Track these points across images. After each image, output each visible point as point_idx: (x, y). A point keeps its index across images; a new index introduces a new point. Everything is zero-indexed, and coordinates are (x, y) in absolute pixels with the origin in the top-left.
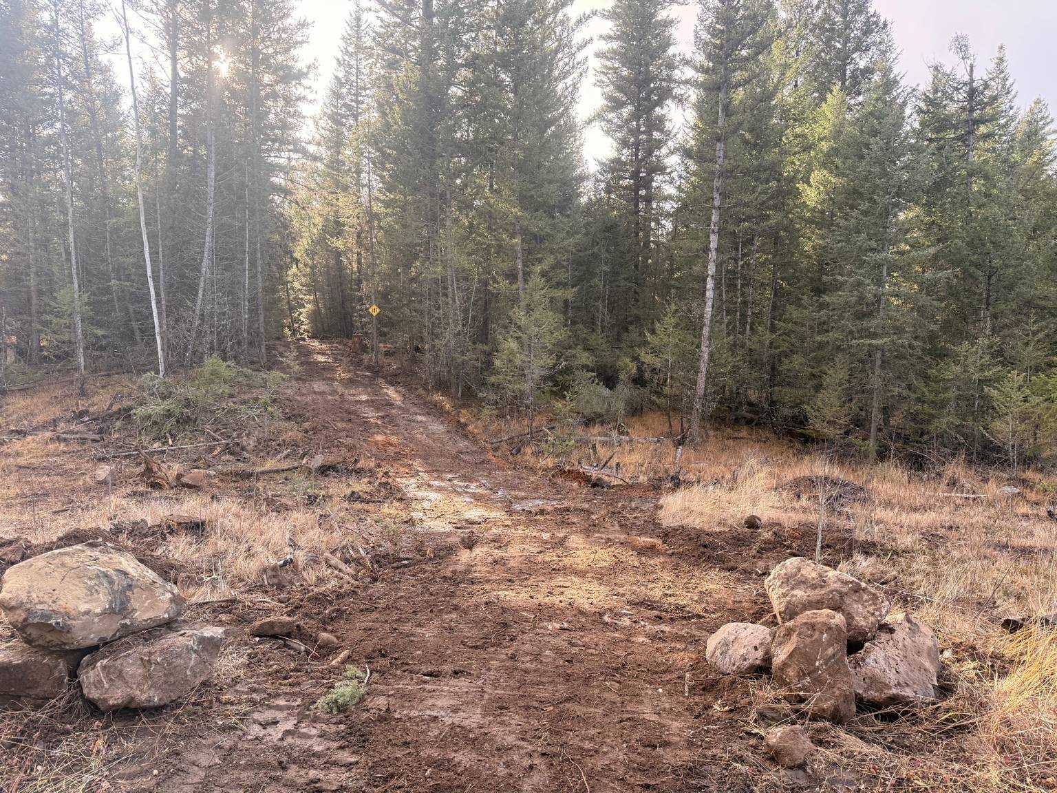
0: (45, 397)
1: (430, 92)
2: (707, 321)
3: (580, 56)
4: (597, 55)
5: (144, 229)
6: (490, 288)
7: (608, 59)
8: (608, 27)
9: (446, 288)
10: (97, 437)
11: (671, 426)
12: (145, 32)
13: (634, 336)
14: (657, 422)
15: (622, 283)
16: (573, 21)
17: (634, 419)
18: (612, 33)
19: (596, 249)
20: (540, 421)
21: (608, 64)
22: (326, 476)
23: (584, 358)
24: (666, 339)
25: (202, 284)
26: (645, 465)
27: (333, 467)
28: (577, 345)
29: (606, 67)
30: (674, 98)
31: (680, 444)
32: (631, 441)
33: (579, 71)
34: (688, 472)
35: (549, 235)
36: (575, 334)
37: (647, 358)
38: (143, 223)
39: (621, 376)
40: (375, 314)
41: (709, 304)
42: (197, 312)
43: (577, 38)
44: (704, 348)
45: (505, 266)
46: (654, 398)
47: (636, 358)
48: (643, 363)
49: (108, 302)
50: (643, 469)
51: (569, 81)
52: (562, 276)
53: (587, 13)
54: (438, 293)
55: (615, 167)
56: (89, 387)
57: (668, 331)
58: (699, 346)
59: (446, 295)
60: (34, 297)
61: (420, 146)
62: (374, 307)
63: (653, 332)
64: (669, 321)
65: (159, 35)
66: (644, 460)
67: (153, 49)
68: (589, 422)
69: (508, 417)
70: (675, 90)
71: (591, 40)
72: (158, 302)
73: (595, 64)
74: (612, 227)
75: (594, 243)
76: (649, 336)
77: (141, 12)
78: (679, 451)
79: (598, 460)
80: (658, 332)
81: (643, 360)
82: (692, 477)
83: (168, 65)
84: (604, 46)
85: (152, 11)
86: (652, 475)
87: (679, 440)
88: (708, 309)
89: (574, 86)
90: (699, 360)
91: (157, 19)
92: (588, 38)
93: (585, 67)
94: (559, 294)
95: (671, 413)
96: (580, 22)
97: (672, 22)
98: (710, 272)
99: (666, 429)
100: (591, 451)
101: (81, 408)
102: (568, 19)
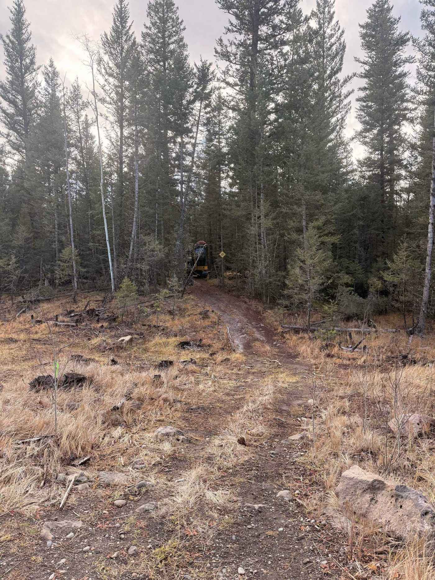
0: (58, 303)
1: (251, 127)
2: (429, 253)
3: (346, 102)
4: (358, 100)
5: (104, 216)
6: (286, 238)
7: (365, 102)
8: (364, 82)
9: (260, 240)
10: (74, 324)
11: (405, 322)
12: (108, 115)
13: (381, 264)
14: (395, 319)
15: (373, 231)
16: (342, 81)
17: (381, 317)
18: (366, 86)
19: (354, 212)
20: (316, 317)
21: (364, 104)
22: (184, 348)
23: (347, 278)
24: (401, 265)
25: (132, 243)
26: (385, 348)
27: (187, 343)
28: (341, 271)
29: (363, 106)
30: (407, 120)
31: (411, 334)
32: (376, 331)
33: (345, 110)
34: (415, 353)
35: (323, 204)
36: (340, 264)
37: (388, 277)
38: (104, 213)
39: (371, 290)
40: (222, 257)
41: (430, 241)
42: (130, 258)
43: (344, 91)
44: (427, 271)
45: (296, 224)
46: (393, 303)
47: (381, 278)
48: (385, 281)
49: (89, 255)
50: (384, 350)
51: (339, 116)
52: (331, 228)
53: (350, 75)
54: (256, 243)
55: (368, 163)
56: (78, 298)
57: (402, 261)
58: (424, 270)
59: (260, 244)
60: (57, 253)
61: (246, 159)
62: (222, 252)
63: (393, 261)
64: (403, 254)
65: (113, 115)
66: (384, 344)
67: (112, 123)
68: (348, 319)
69: (296, 315)
70: (408, 115)
71: (353, 91)
72: (112, 254)
73: (356, 105)
74: (365, 198)
75: (353, 208)
76: (389, 264)
77: (106, 104)
78: (411, 338)
79: (353, 343)
80: (395, 261)
81: (385, 279)
82: (418, 356)
83: (118, 130)
84: (362, 94)
85: (111, 104)
86: (389, 354)
87: (411, 331)
88: (430, 245)
89: (342, 119)
90: (424, 278)
91: (112, 107)
92: (351, 90)
93: (349, 107)
94: (328, 239)
95: (406, 313)
96: (346, 81)
97: (406, 74)
98: (430, 221)
99: (403, 323)
100: (348, 337)
101: (72, 309)
102: (339, 81)
